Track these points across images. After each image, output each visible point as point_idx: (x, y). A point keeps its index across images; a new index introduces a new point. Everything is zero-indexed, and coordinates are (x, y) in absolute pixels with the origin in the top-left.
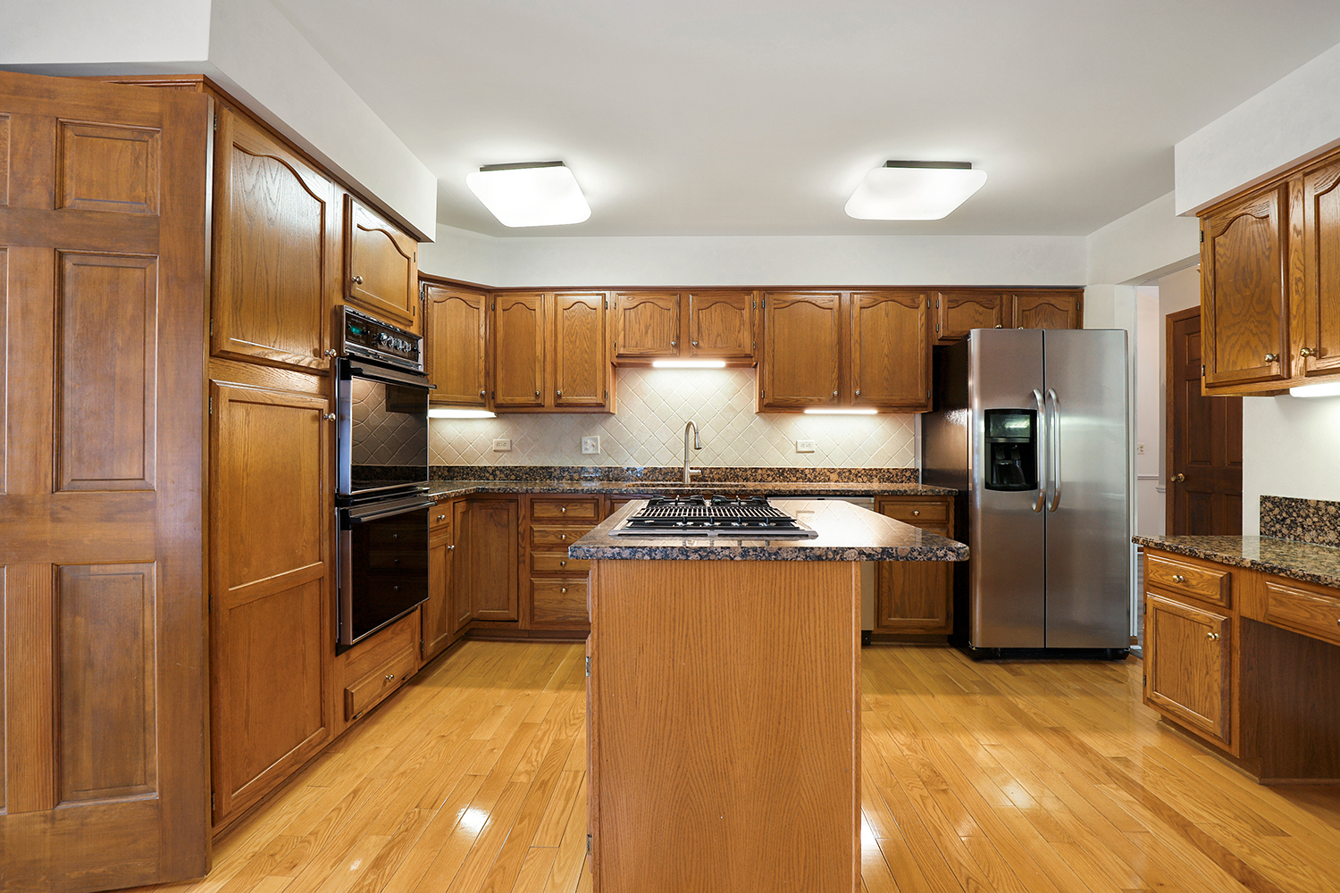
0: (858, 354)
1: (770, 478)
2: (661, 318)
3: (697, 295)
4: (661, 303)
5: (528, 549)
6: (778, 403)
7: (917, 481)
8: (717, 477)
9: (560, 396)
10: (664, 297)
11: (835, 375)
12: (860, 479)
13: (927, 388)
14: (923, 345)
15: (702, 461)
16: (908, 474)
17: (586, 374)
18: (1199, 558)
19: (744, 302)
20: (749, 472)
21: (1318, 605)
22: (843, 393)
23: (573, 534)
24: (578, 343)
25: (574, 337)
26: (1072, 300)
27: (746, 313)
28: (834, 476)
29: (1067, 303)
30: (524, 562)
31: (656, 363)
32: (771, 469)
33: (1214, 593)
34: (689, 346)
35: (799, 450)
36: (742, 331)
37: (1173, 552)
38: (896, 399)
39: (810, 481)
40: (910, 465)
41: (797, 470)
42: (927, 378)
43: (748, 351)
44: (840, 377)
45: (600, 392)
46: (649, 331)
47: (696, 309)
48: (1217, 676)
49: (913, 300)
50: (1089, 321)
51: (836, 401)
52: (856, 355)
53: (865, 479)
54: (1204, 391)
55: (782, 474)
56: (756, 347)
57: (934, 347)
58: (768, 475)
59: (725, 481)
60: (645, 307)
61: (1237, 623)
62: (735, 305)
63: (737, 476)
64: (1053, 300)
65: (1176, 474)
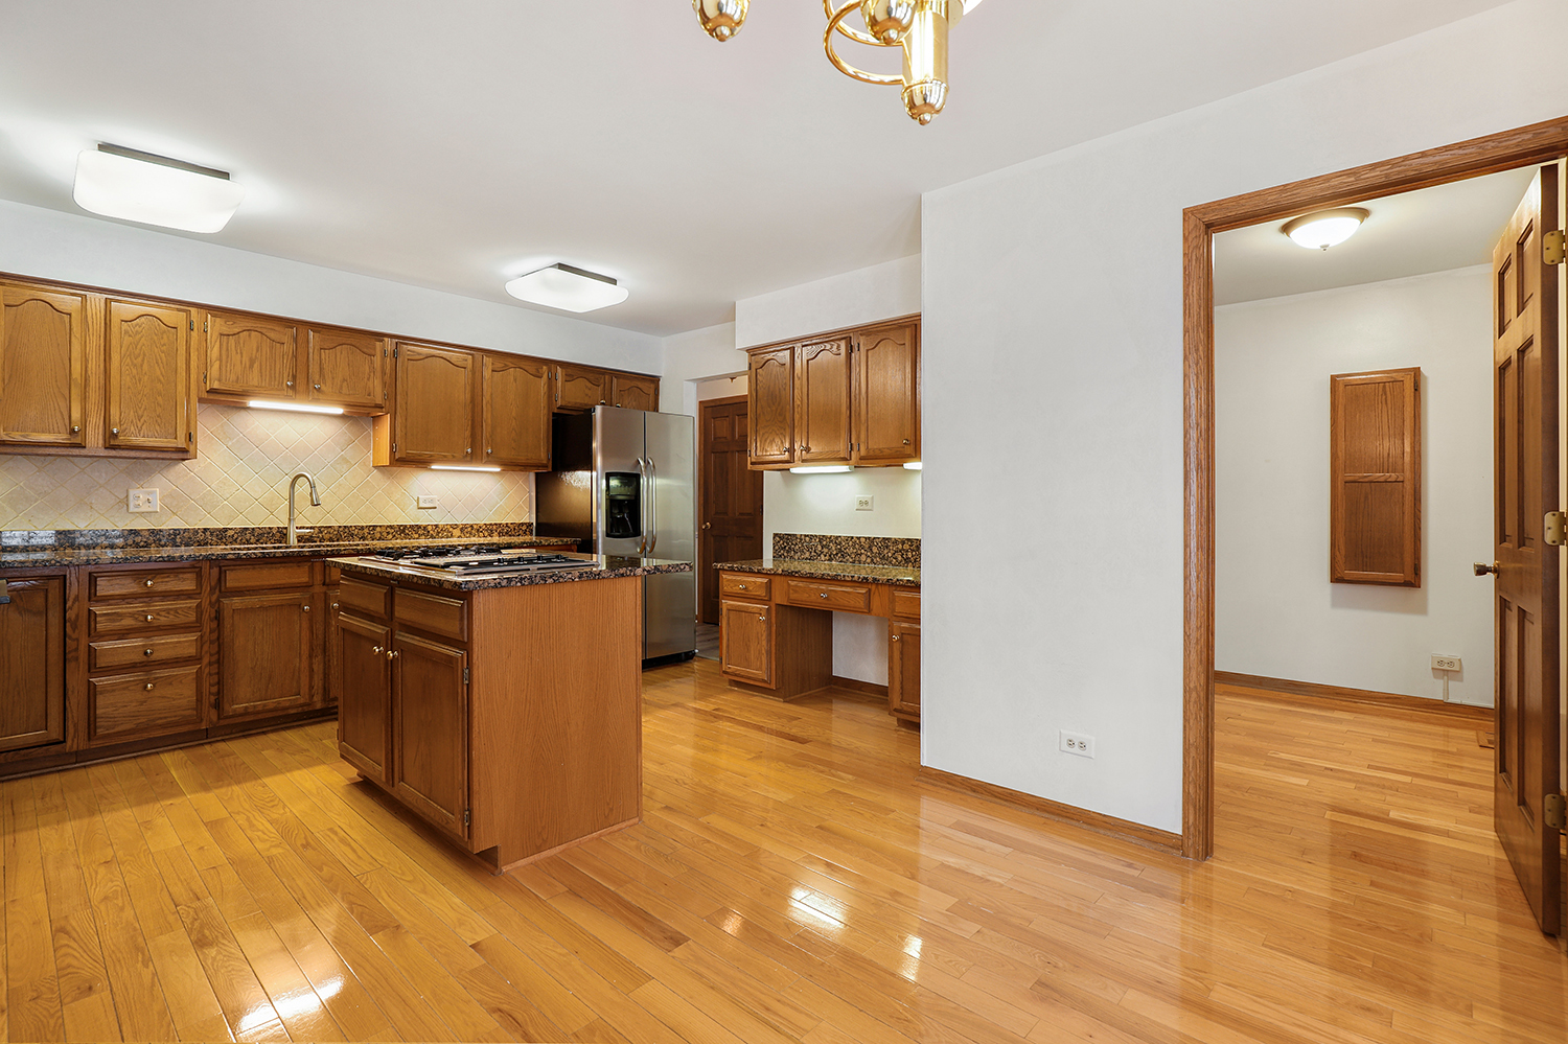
0: (489, 415)
1: (390, 536)
2: (271, 351)
3: (319, 332)
4: (272, 335)
5: (84, 640)
6: (406, 459)
7: (531, 534)
8: (327, 536)
9: (115, 436)
10: (276, 328)
11: (468, 433)
12: (481, 534)
13: (548, 451)
14: (546, 411)
15: (308, 519)
16: (524, 528)
17: (159, 410)
18: (754, 572)
19: (375, 349)
20: (366, 530)
21: (812, 589)
22: (474, 451)
23: (163, 613)
24: (145, 366)
25: (140, 359)
26: (652, 386)
27: (377, 360)
28: (457, 532)
29: (648, 387)
30: (77, 659)
31: (253, 403)
32: (391, 527)
33: (762, 593)
34: (308, 388)
35: (421, 506)
36: (371, 379)
37: (739, 571)
38: (522, 459)
39: (432, 537)
40: (526, 520)
41: (419, 527)
42: (548, 441)
43: (379, 401)
44: (473, 436)
45: (181, 434)
46: (255, 365)
47: (317, 347)
48: (764, 643)
49: (537, 370)
50: (662, 408)
51: (469, 458)
52: (487, 415)
53: (486, 534)
54: (749, 466)
55: (403, 531)
56: (386, 397)
57: (554, 414)
58: (388, 533)
59: (338, 540)
60: (250, 335)
61: (774, 608)
62: (365, 350)
63: (352, 535)
64: (640, 385)
65: (705, 523)
